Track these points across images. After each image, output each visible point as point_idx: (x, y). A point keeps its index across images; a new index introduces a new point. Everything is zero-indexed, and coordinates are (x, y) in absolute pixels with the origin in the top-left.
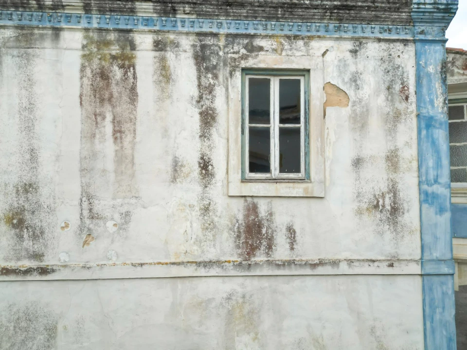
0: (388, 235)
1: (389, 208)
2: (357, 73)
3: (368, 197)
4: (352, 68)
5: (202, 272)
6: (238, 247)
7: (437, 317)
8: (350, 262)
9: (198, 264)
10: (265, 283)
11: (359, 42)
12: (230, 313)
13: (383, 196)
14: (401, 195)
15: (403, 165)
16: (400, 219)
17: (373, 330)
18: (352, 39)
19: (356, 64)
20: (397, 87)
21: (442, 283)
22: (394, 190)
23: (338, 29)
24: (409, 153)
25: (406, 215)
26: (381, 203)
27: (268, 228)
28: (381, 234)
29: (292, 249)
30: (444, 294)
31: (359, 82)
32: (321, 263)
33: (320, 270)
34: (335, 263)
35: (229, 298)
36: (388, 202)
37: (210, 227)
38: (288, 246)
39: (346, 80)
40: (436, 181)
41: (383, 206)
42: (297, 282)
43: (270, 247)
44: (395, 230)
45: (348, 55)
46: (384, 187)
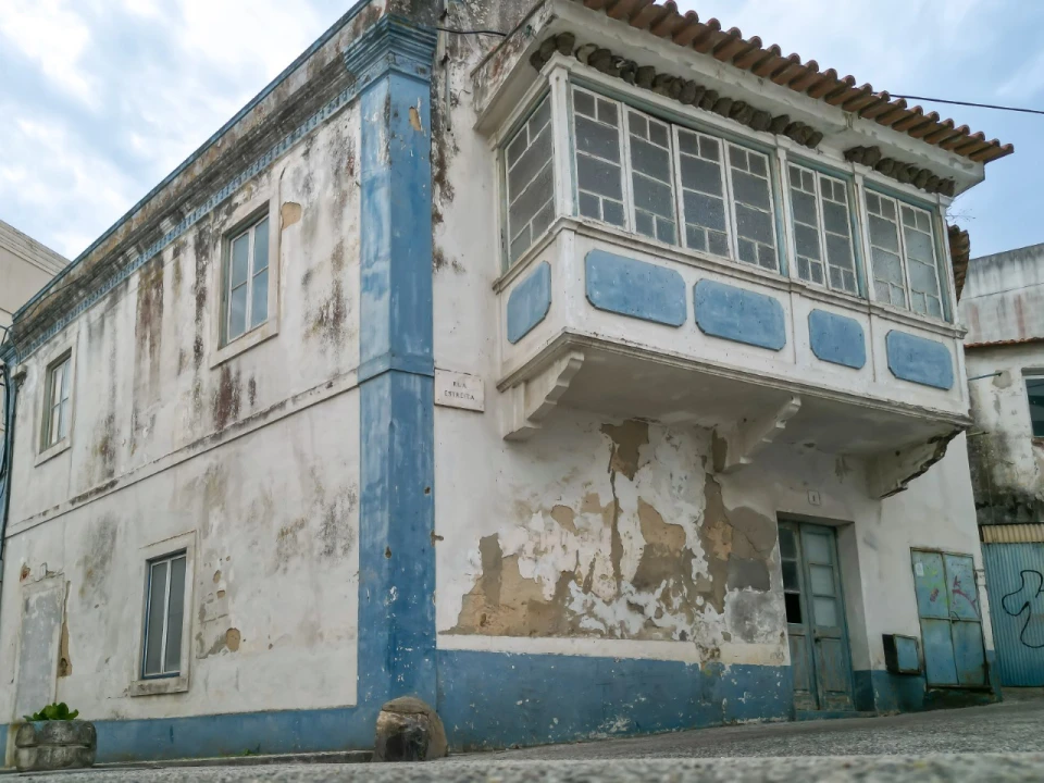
0: (331, 350)
1: (331, 316)
2: (309, 175)
3: (315, 313)
4: (305, 172)
5: (192, 453)
6: (215, 419)
7: (372, 433)
8: (295, 398)
9: (188, 447)
10: (231, 449)
11: (310, 138)
12: (207, 487)
13: (328, 306)
14: (345, 295)
15: (347, 256)
16: (342, 325)
17: (312, 472)
18: (303, 140)
19: (308, 165)
20: (344, 165)
21: (379, 387)
22: (337, 295)
23: (293, 138)
24: (352, 240)
25: (349, 316)
26: (325, 315)
27: (236, 389)
28: (323, 352)
29: (252, 403)
30: (381, 400)
31: (311, 185)
32: (272, 409)
33: (272, 417)
34: (282, 405)
35: (207, 474)
36: (331, 309)
37: (198, 407)
38: (249, 402)
39: (300, 188)
40: (377, 258)
41: (327, 318)
42: (255, 438)
43: (236, 410)
44: (337, 342)
45: (301, 160)
46: (328, 294)
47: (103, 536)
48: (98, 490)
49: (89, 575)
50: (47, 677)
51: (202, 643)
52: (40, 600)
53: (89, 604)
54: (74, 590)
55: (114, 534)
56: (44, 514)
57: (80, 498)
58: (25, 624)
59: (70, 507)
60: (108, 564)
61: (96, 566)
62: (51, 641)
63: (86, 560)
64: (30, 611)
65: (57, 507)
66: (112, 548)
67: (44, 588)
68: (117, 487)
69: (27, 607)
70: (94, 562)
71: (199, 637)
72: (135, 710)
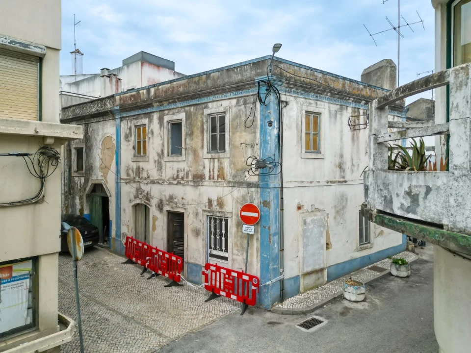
47: (342, 199)
48: (339, 182)
49: (337, 212)
50: (321, 251)
51: (375, 234)
52: (313, 221)
53: (338, 223)
54: (331, 218)
55: (347, 199)
56: (311, 182)
57: (331, 182)
58: (304, 231)
59: (326, 184)
60: (345, 210)
61: (340, 210)
62: (322, 237)
63: (335, 207)
64: (307, 224)
65: (319, 182)
66: (346, 204)
67: (315, 215)
68: (347, 183)
69: (305, 223)
70: (340, 208)
71: (375, 233)
72: (358, 255)
